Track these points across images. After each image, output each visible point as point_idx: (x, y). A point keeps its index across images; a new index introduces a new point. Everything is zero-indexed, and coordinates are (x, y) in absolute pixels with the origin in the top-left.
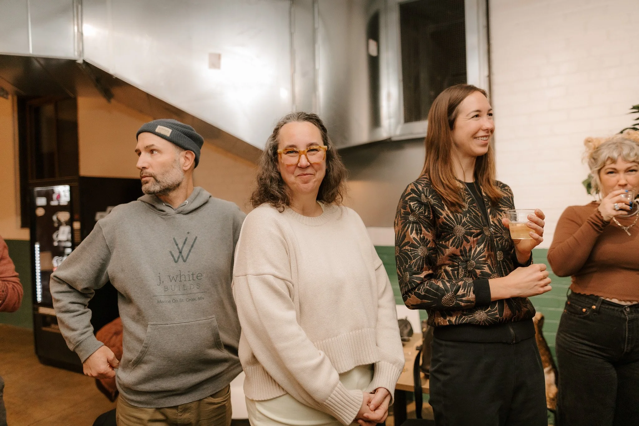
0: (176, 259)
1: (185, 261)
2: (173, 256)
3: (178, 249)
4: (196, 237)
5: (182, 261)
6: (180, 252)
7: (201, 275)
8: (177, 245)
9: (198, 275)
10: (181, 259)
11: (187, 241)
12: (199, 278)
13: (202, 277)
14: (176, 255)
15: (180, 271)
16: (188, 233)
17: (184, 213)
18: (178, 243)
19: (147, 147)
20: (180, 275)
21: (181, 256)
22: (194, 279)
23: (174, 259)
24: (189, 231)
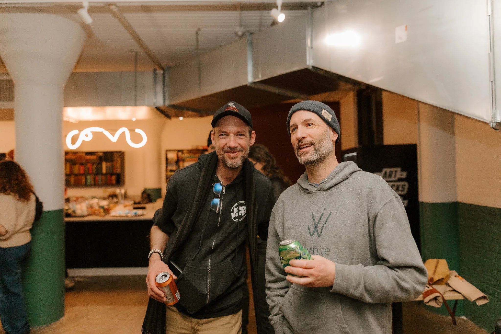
0: (312, 232)
1: (319, 236)
2: (309, 230)
3: (315, 223)
4: (331, 213)
5: (317, 235)
6: (316, 227)
7: (329, 250)
8: (314, 219)
9: (326, 250)
10: (316, 234)
11: (323, 217)
12: (326, 253)
13: (330, 253)
14: (312, 229)
15: (313, 245)
16: (325, 209)
17: (324, 189)
18: (315, 218)
19: (305, 121)
20: (314, 248)
21: (316, 231)
22: (322, 254)
23: (310, 233)
24: (326, 207)
